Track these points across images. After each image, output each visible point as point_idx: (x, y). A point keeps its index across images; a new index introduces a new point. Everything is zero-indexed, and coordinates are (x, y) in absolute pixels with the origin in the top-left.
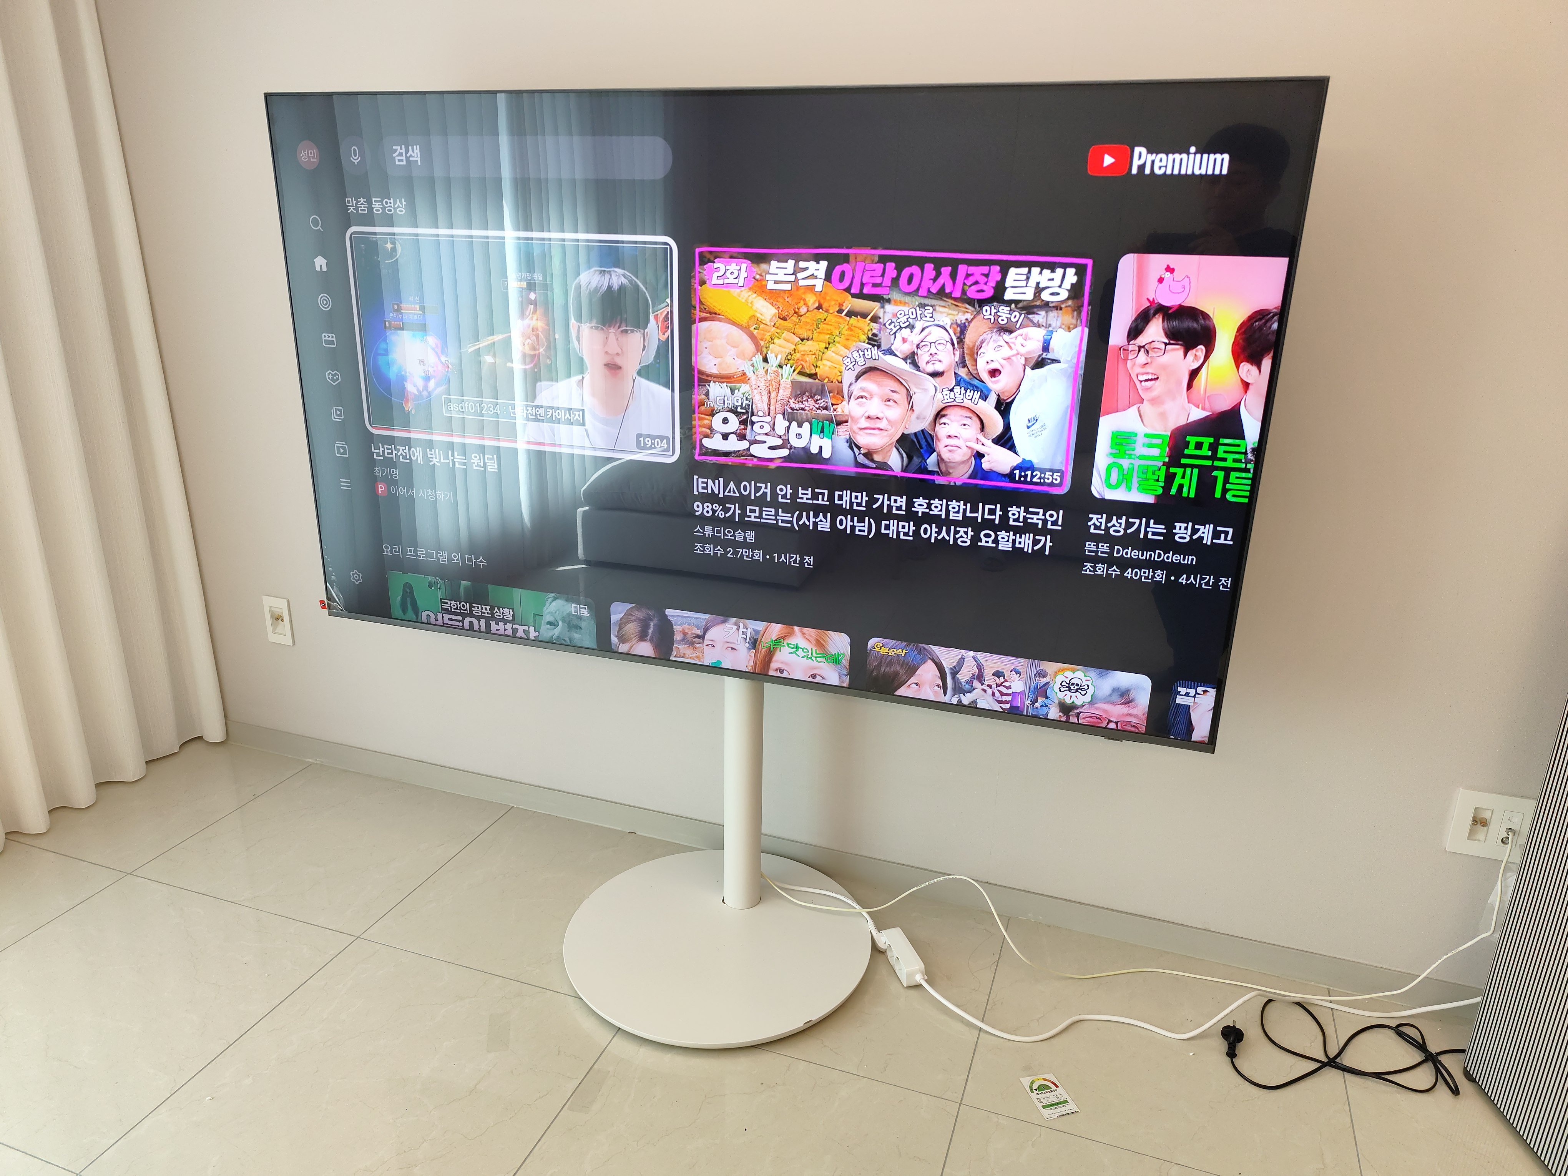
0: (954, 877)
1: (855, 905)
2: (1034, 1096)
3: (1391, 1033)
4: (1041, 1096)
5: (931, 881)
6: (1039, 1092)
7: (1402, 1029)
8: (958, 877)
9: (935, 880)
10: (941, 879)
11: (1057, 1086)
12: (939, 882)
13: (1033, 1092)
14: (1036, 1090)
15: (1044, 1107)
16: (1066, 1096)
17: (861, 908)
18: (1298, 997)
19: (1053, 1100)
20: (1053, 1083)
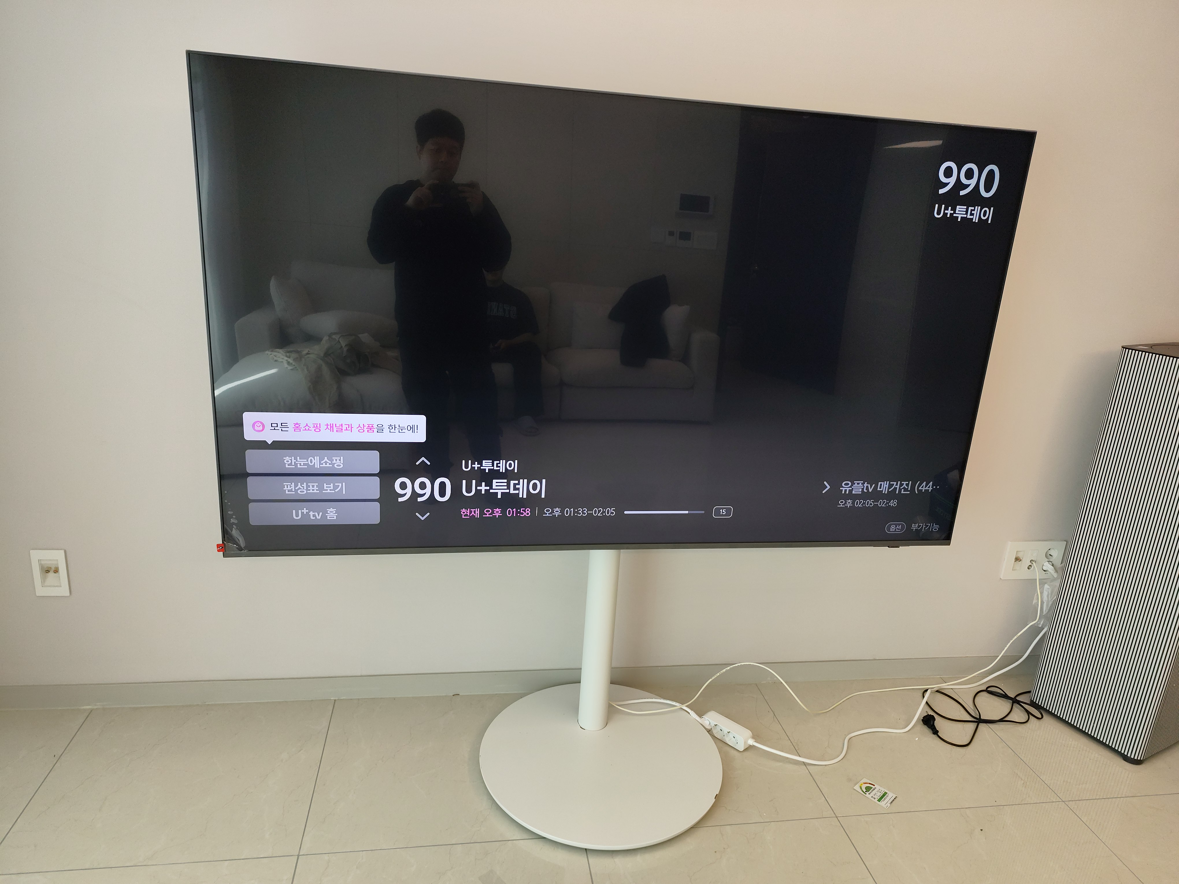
0: (737, 665)
1: (674, 703)
2: (867, 795)
3: (985, 694)
4: (872, 794)
5: (721, 672)
6: (869, 792)
7: (988, 689)
8: (739, 664)
9: (724, 670)
10: (728, 668)
11: (874, 785)
12: (726, 671)
13: (866, 794)
14: (866, 791)
15: (879, 800)
16: (883, 790)
17: (681, 705)
18: (936, 687)
19: (879, 795)
20: (870, 784)
